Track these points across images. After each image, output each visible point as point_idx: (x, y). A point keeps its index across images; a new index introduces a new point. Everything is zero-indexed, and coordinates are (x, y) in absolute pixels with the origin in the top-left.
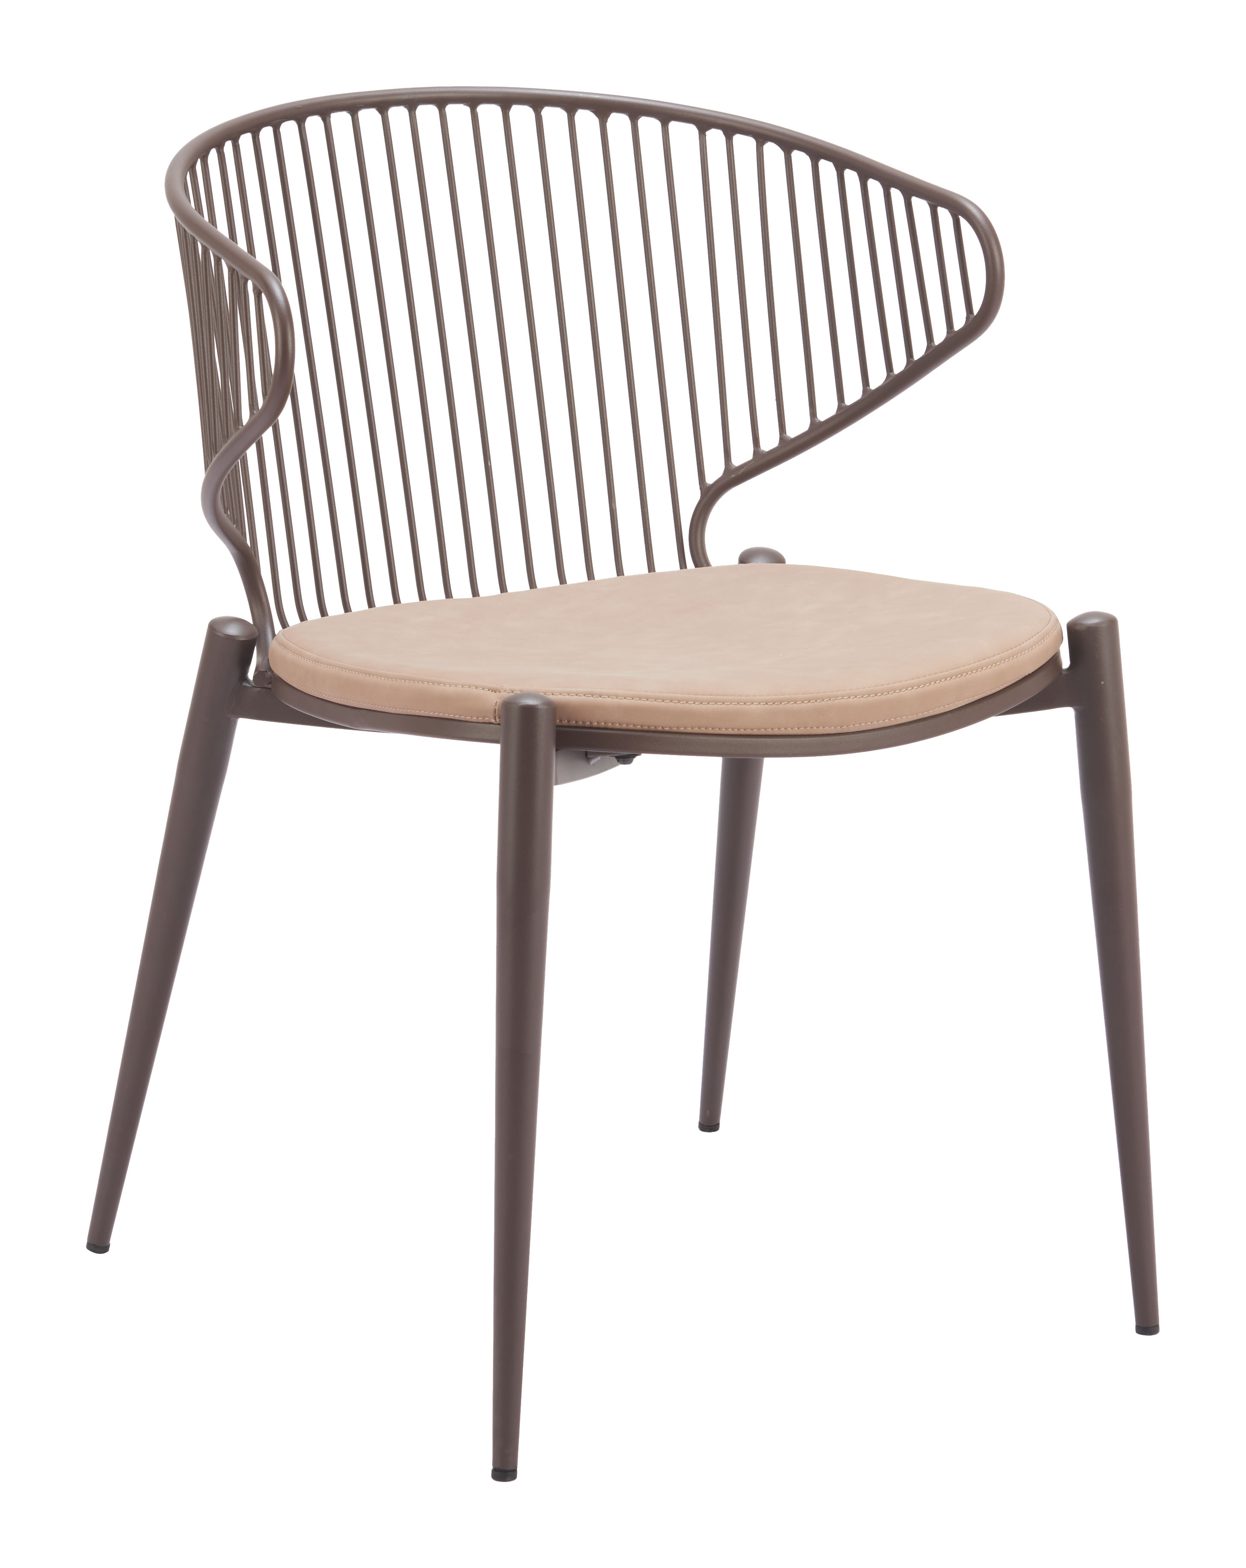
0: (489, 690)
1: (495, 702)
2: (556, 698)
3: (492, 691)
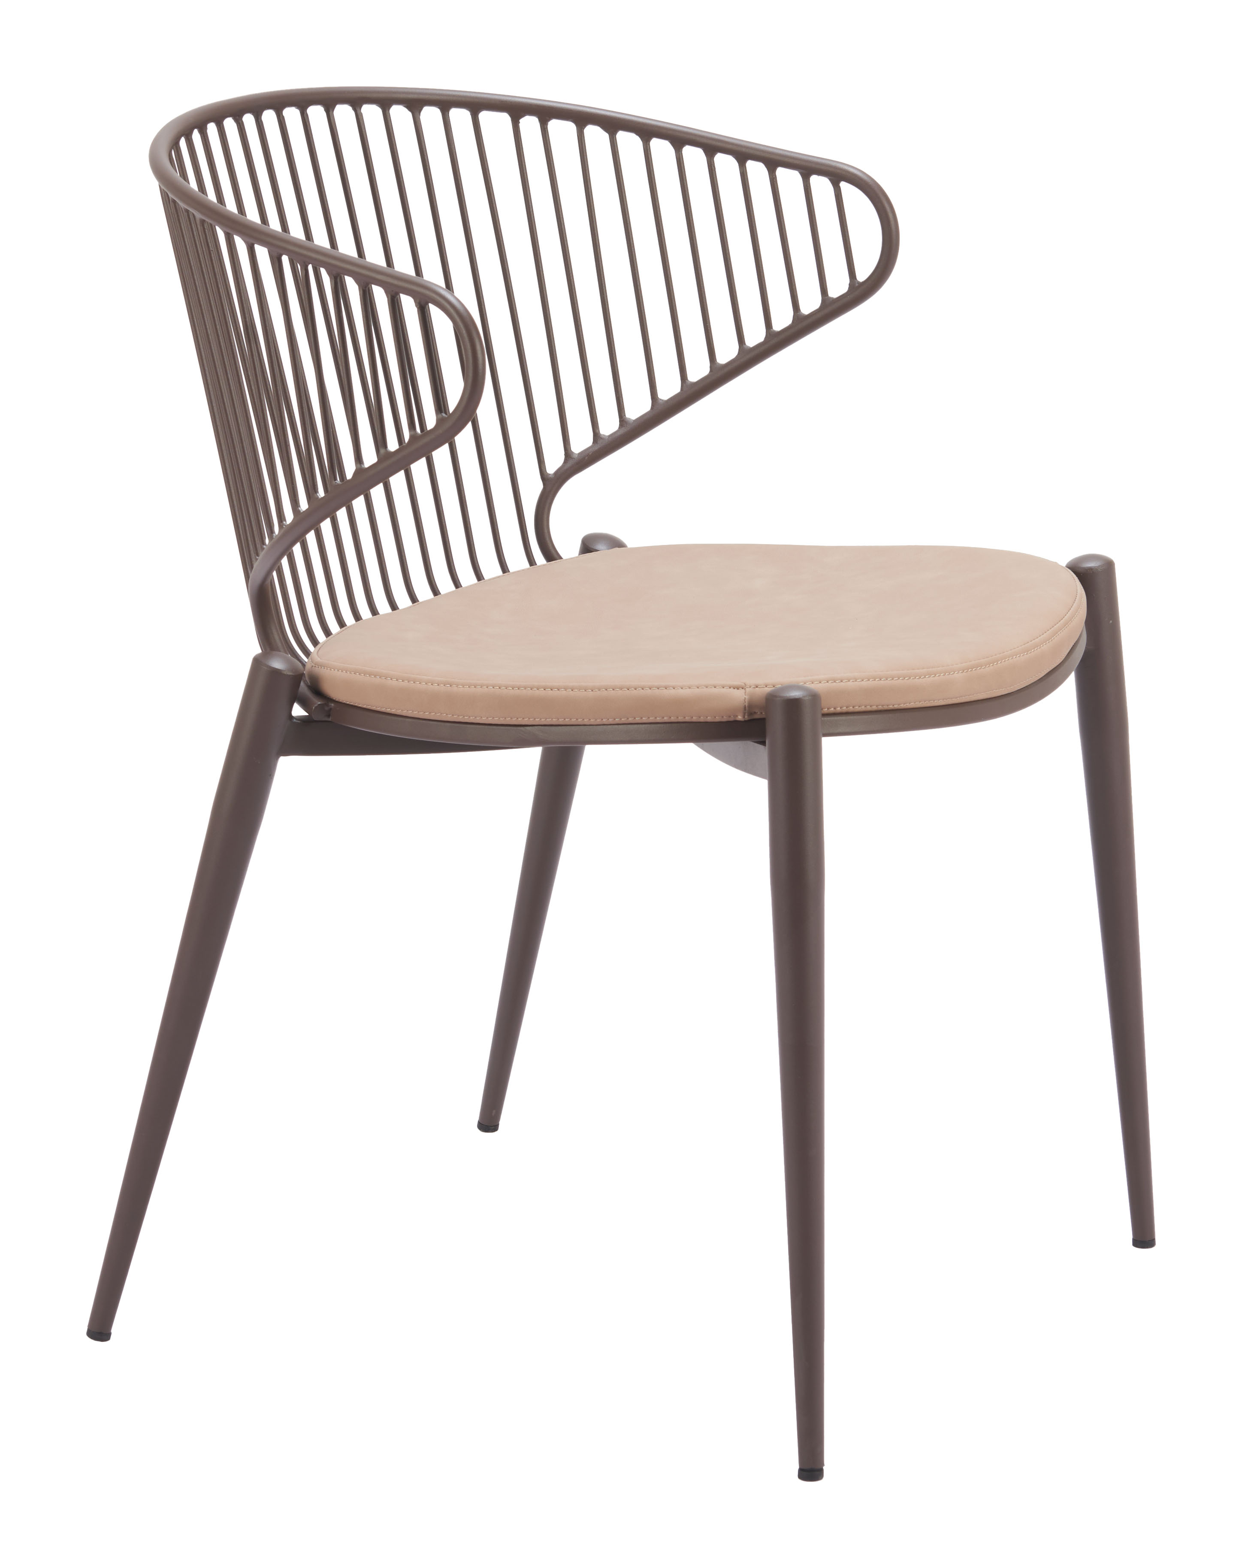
0: (730, 688)
1: (743, 698)
2: (816, 687)
3: (734, 688)
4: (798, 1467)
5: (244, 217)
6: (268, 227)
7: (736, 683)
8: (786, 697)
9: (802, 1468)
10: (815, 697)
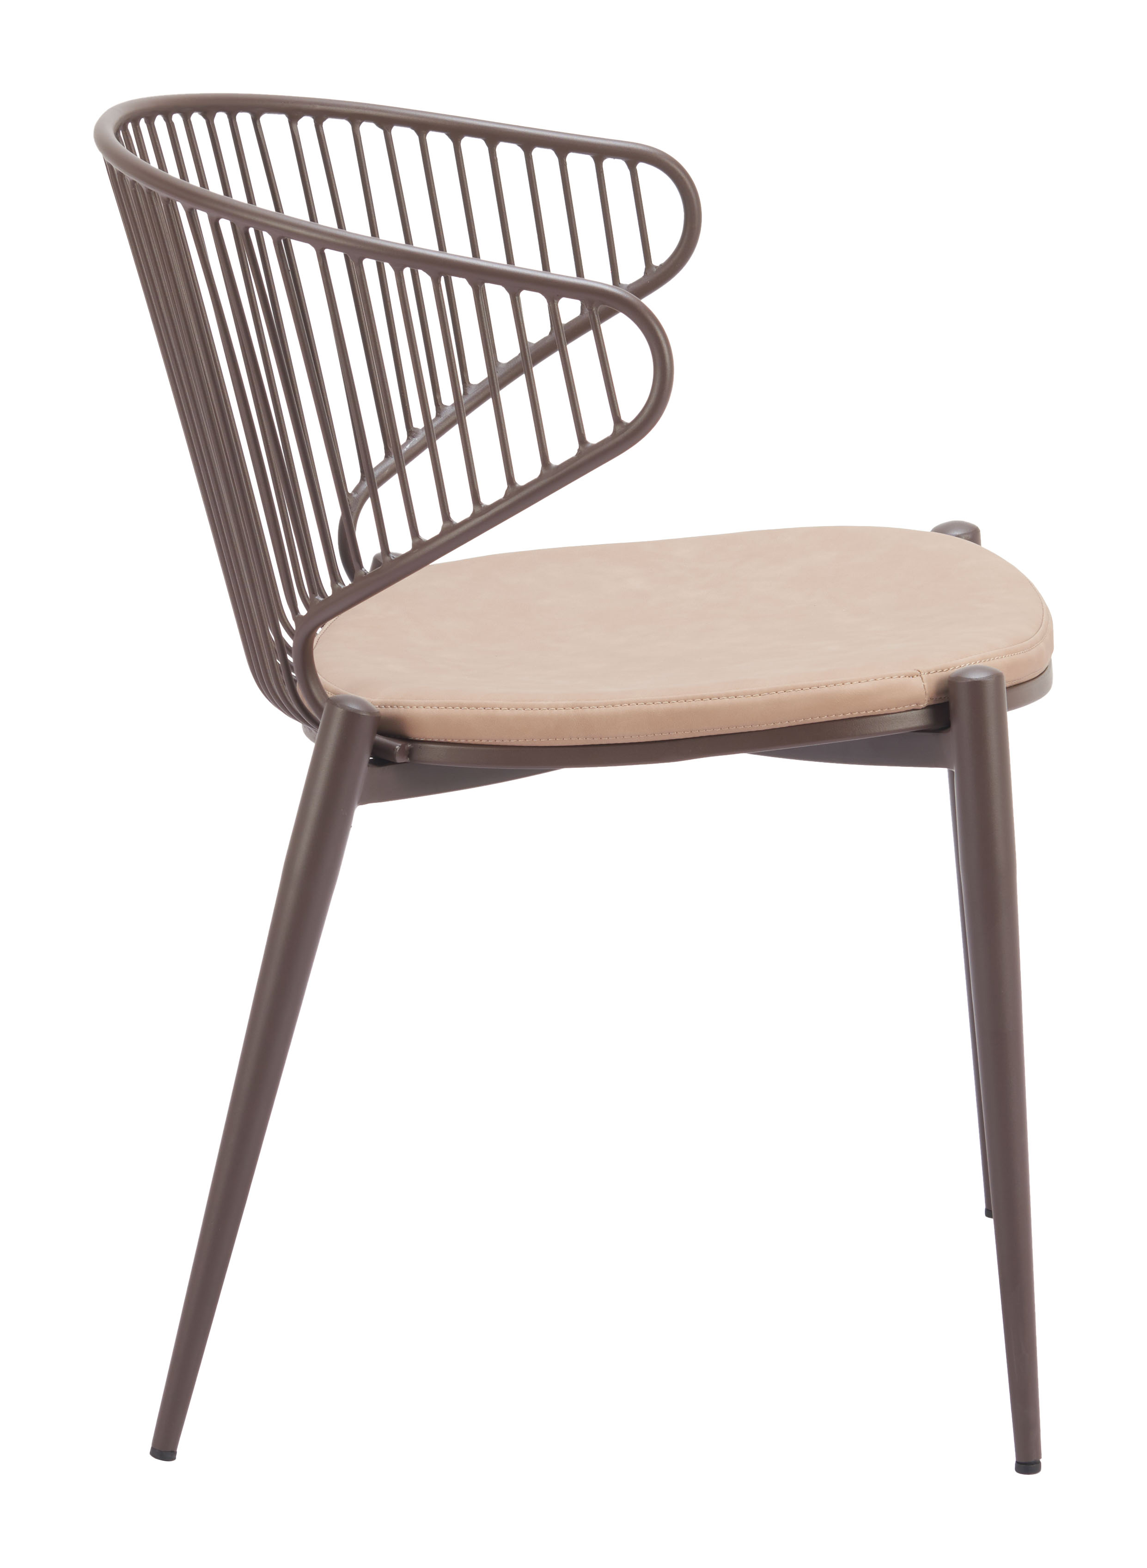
0: (905, 677)
1: (923, 685)
3: (909, 677)
4: (1015, 1460)
5: (186, 182)
6: (230, 198)
7: (910, 671)
8: (971, 679)
9: (1018, 1461)
10: (998, 677)
